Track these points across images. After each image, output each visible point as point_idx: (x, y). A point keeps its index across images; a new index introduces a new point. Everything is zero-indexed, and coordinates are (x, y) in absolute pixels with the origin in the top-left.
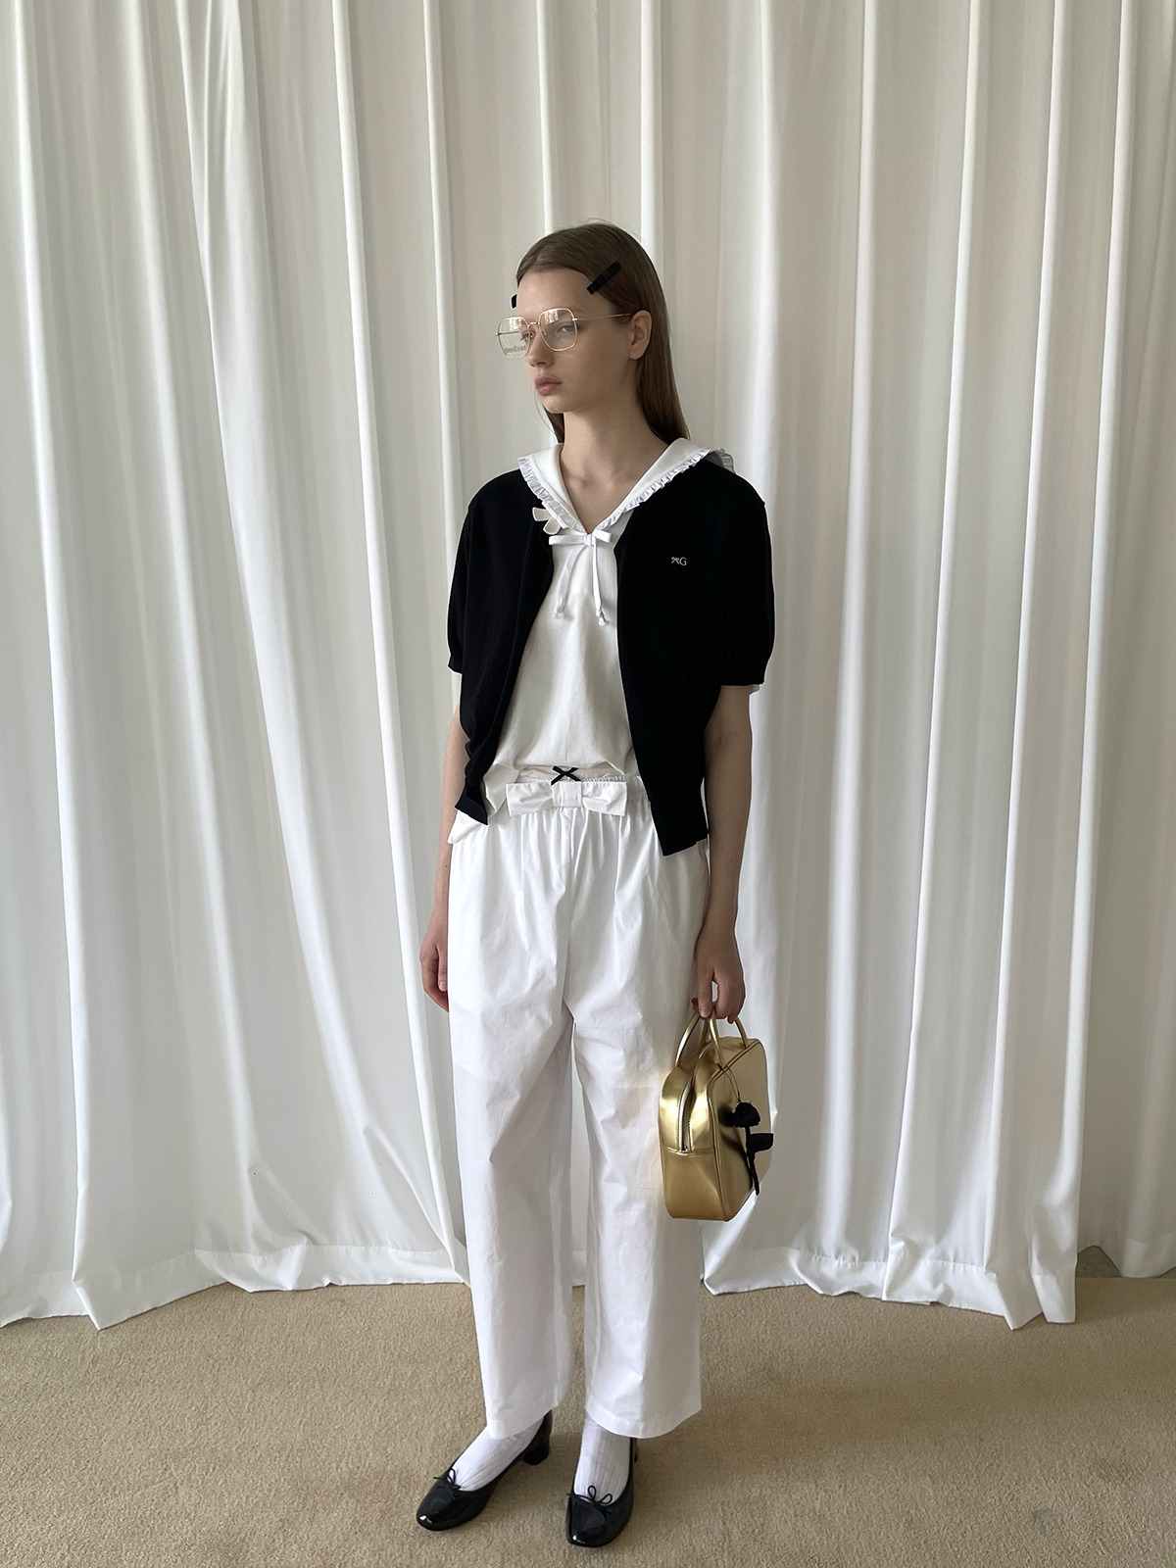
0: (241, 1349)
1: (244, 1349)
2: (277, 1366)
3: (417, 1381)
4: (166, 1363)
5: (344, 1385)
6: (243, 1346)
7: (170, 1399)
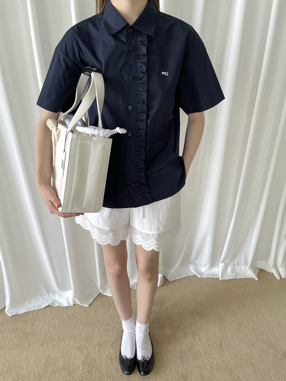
0: (34, 328)
1: (35, 328)
2: (48, 334)
3: (94, 333)
4: (11, 338)
5: (71, 339)
6: (35, 327)
7: (15, 354)
